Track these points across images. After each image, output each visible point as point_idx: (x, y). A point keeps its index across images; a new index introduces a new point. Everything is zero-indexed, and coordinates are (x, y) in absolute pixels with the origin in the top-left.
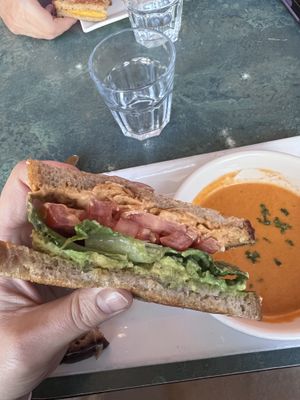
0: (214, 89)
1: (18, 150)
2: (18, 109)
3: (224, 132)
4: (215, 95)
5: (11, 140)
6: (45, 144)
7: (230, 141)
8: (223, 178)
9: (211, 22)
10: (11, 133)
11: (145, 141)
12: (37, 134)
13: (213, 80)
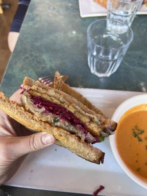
0: (140, 62)
1: (33, 64)
2: (38, 44)
3: (142, 84)
4: (140, 65)
5: (31, 59)
6: (48, 66)
7: (144, 89)
8: (142, 106)
9: (145, 30)
10: (32, 55)
11: (101, 78)
12: (45, 59)
13: (140, 57)
